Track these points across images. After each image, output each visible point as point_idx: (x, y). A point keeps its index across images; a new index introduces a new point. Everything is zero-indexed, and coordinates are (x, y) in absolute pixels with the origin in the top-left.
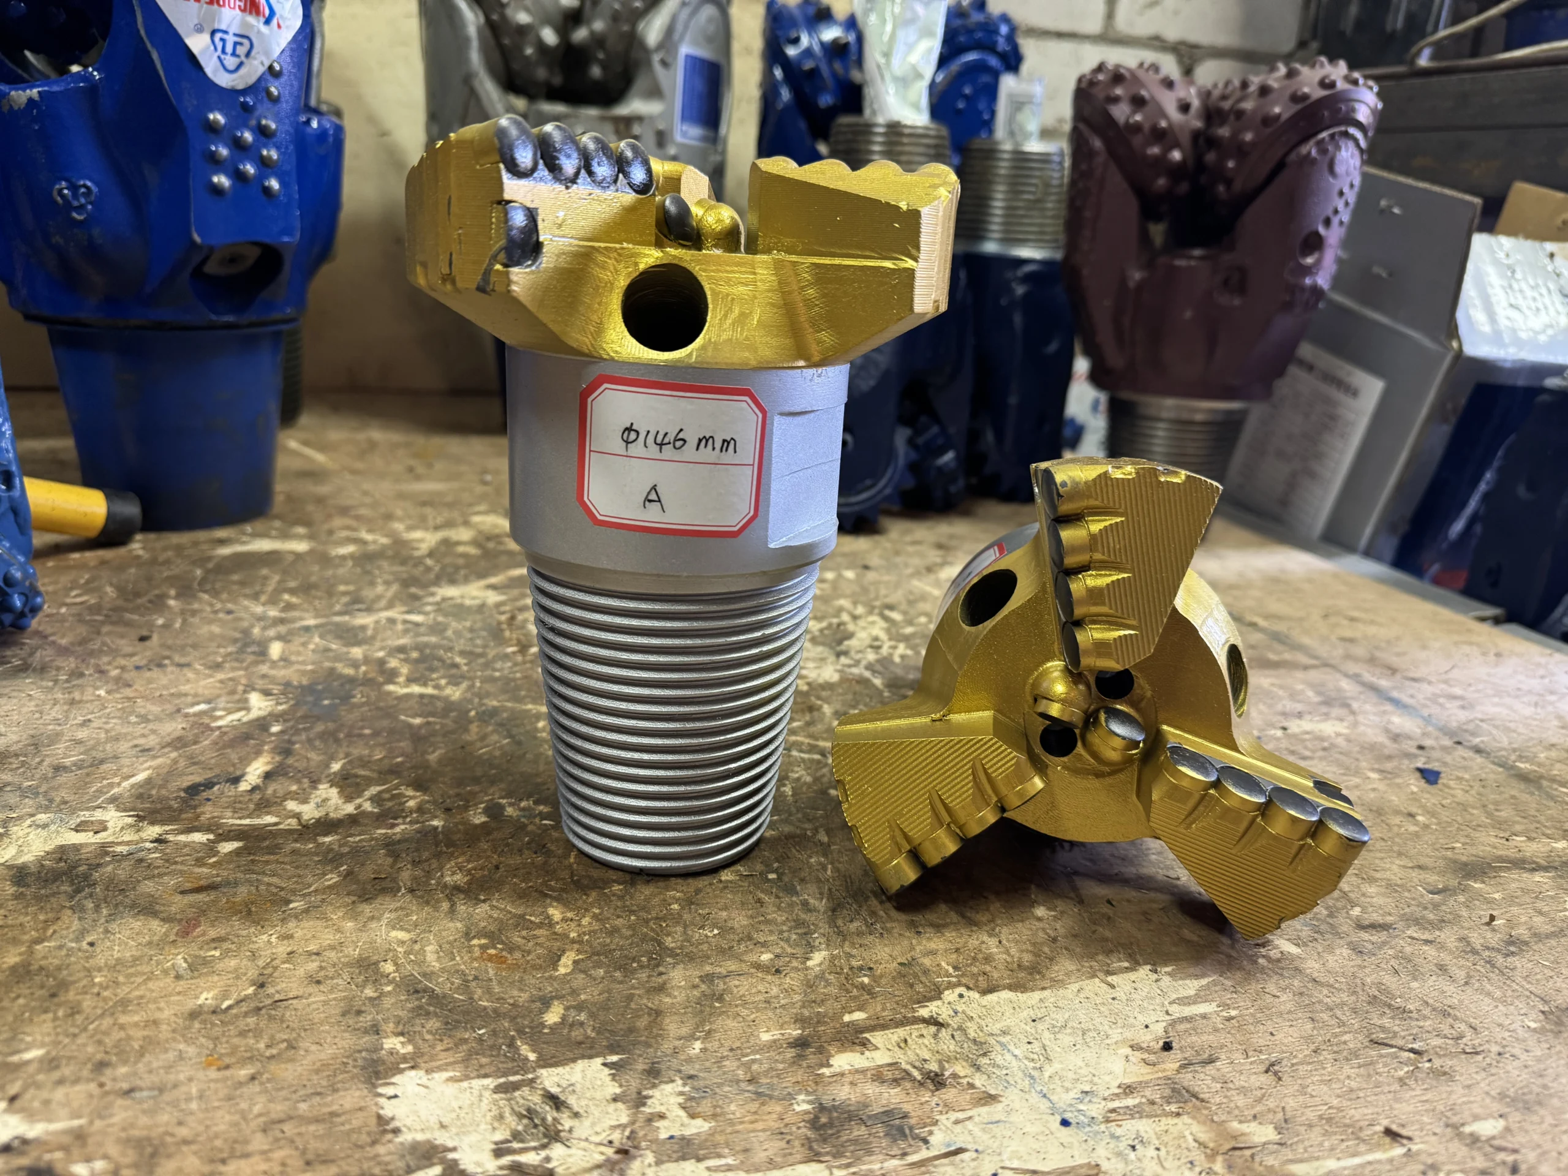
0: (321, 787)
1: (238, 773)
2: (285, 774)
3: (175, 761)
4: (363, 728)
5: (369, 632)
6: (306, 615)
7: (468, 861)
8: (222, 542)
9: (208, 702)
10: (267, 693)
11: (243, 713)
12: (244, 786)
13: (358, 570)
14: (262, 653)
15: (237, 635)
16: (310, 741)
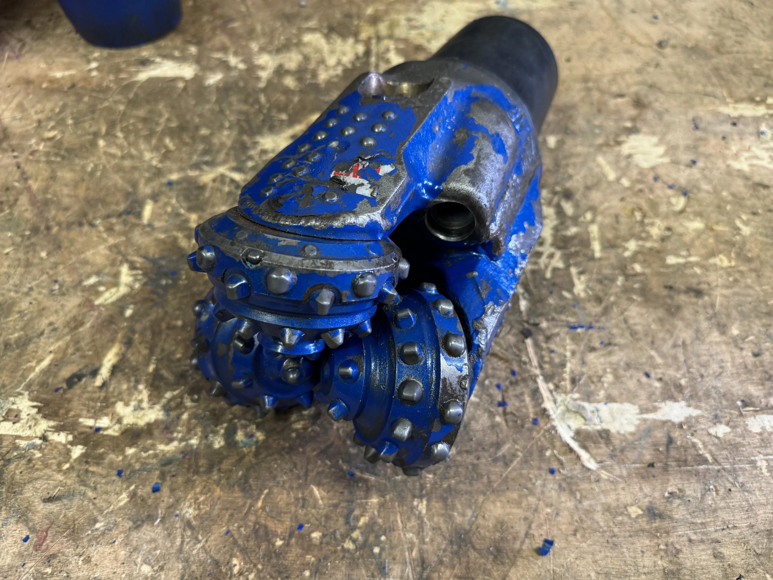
0: (141, 387)
1: (97, 365)
2: (122, 371)
3: (67, 346)
4: (177, 319)
5: (207, 194)
6: (174, 166)
7: (201, 493)
8: (144, 63)
9: (98, 273)
10: (132, 267)
11: (113, 290)
12: (98, 382)
13: (217, 108)
14: (139, 215)
15: (130, 190)
16: (145, 329)
